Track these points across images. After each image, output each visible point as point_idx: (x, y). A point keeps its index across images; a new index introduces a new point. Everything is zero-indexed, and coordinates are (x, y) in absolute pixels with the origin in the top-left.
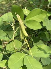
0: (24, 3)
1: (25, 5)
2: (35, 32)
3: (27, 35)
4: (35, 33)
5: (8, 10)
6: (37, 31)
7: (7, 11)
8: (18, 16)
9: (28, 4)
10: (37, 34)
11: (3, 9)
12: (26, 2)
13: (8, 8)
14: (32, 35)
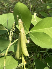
0: (38, 4)
1: (39, 7)
2: (44, 51)
3: (27, 54)
4: (42, 53)
5: (11, 8)
6: (47, 50)
7: (9, 9)
8: (20, 21)
9: (43, 7)
10: (45, 56)
11: (4, 5)
12: (42, 4)
13: (12, 6)
14: (38, 55)
